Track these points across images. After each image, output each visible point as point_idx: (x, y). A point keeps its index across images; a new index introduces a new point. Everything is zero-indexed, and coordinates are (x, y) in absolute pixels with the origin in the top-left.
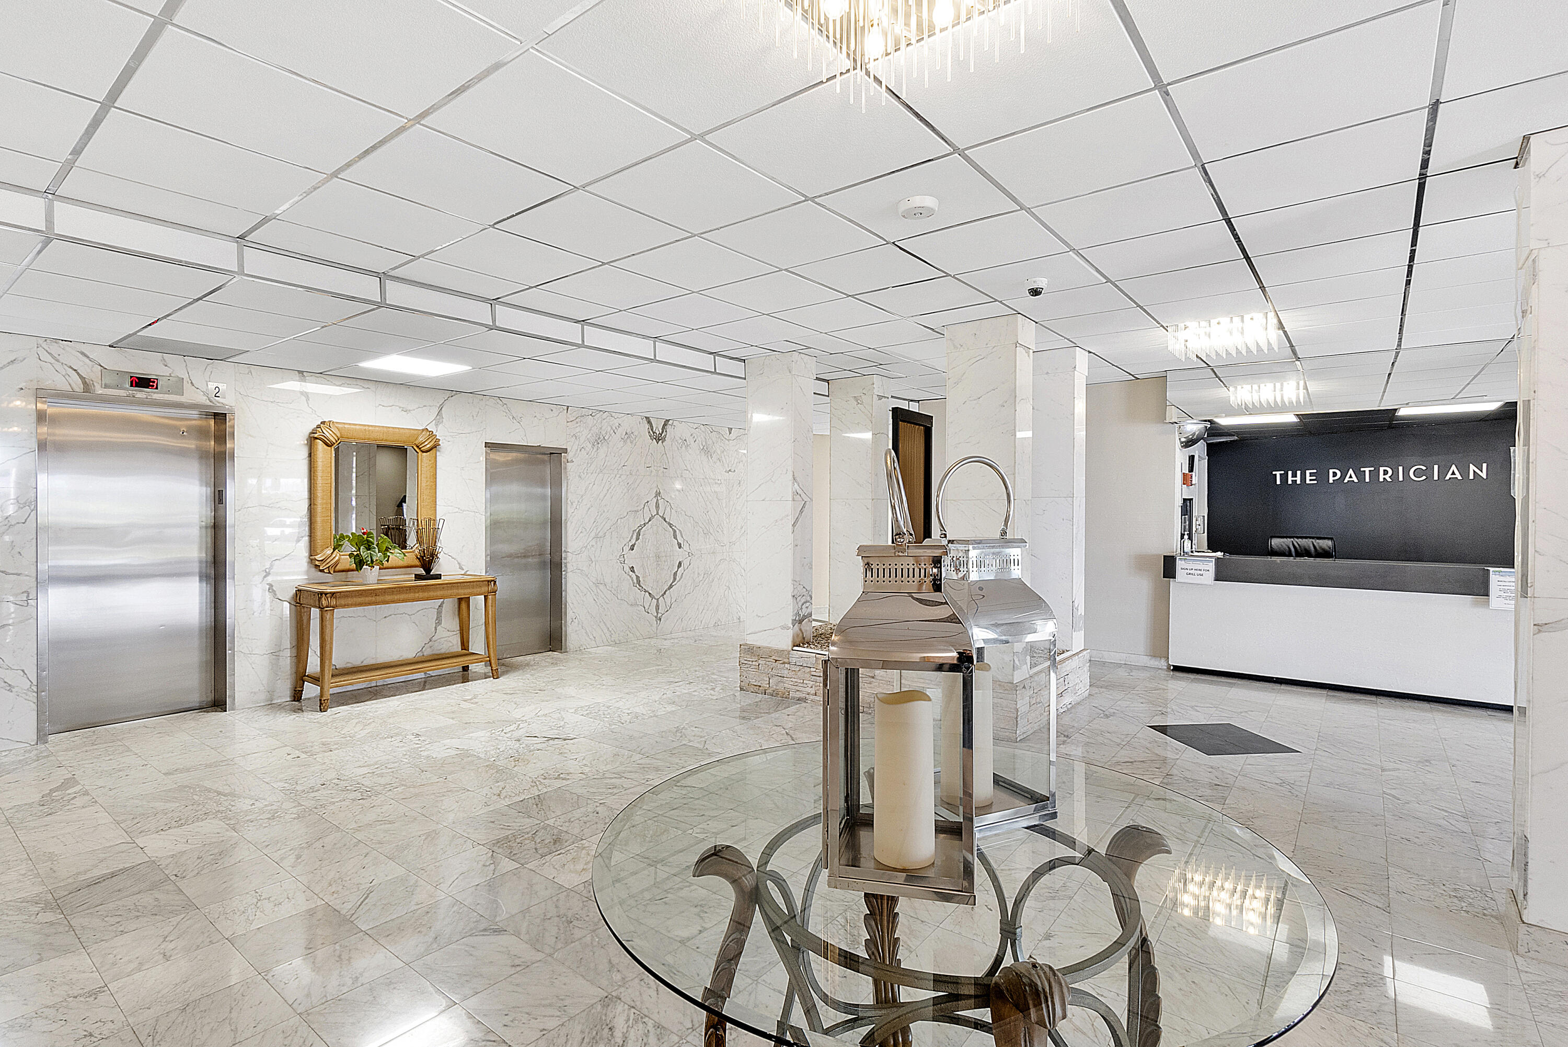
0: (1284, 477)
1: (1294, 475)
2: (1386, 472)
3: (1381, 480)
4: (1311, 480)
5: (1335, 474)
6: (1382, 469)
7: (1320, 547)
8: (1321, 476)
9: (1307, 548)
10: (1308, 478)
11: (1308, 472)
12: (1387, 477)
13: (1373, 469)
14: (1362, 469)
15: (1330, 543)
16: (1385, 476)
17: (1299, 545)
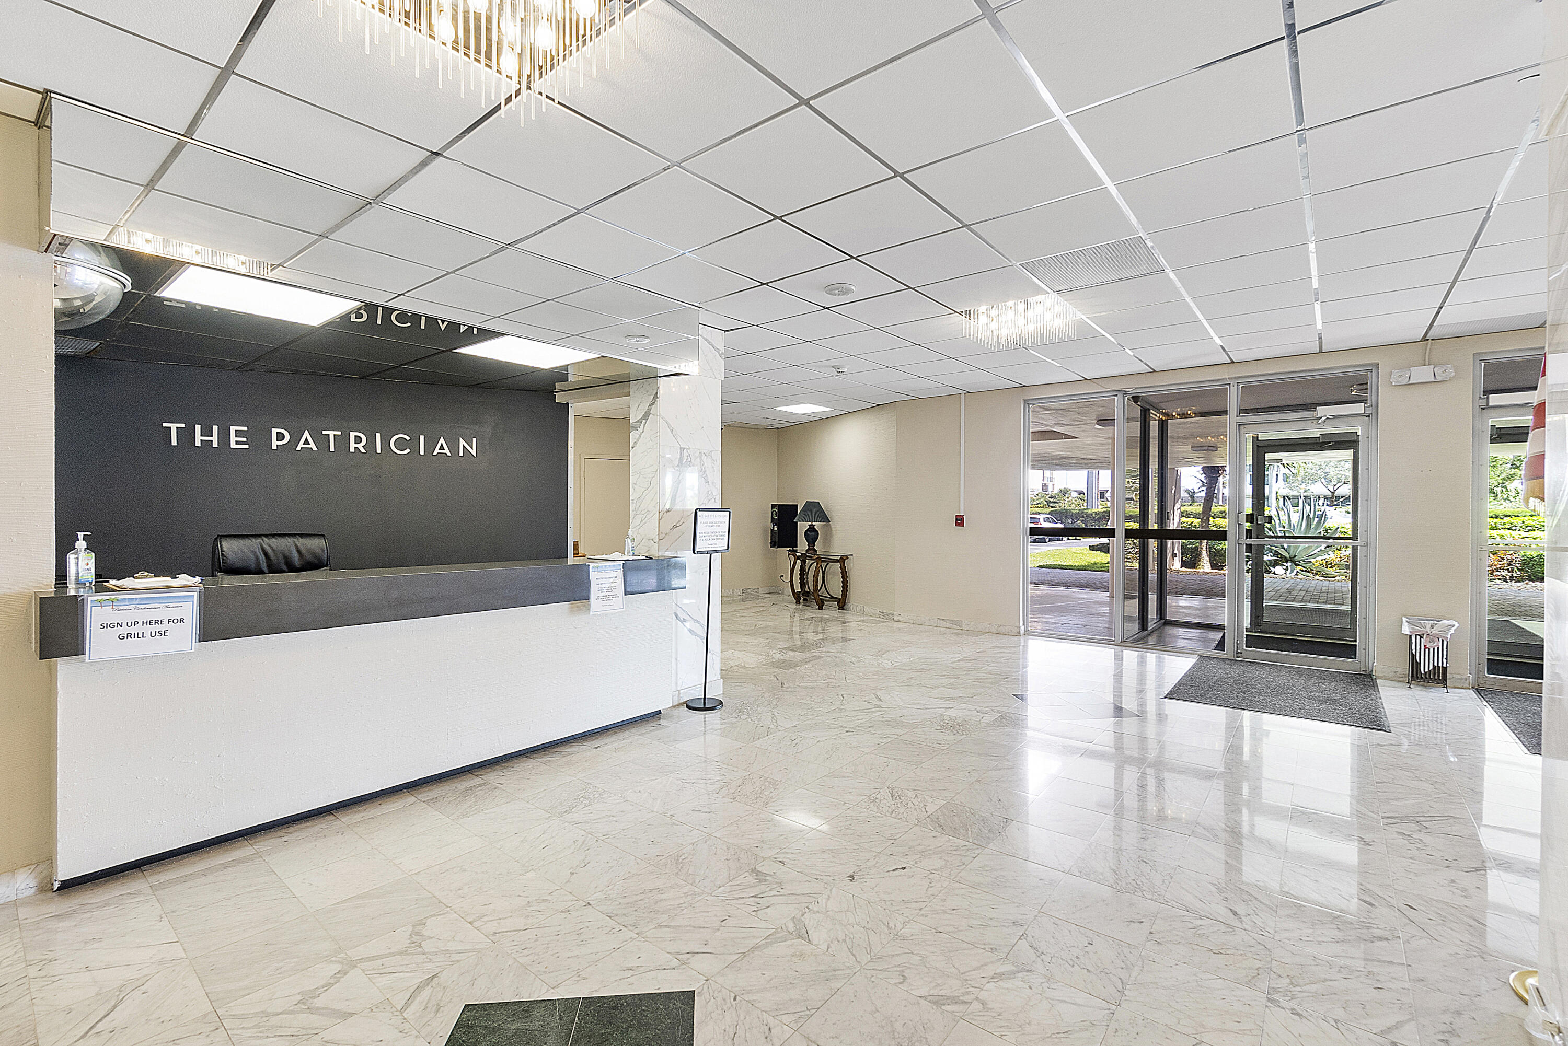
0: (187, 435)
1: (207, 432)
2: (358, 440)
3: (352, 450)
4: (237, 442)
5: (280, 437)
6: (353, 435)
7: (308, 550)
8: (257, 438)
9: (287, 553)
10: (233, 439)
11: (233, 429)
12: (360, 446)
13: (339, 433)
14: (324, 432)
15: (322, 542)
16: (357, 446)
17: (272, 548)
